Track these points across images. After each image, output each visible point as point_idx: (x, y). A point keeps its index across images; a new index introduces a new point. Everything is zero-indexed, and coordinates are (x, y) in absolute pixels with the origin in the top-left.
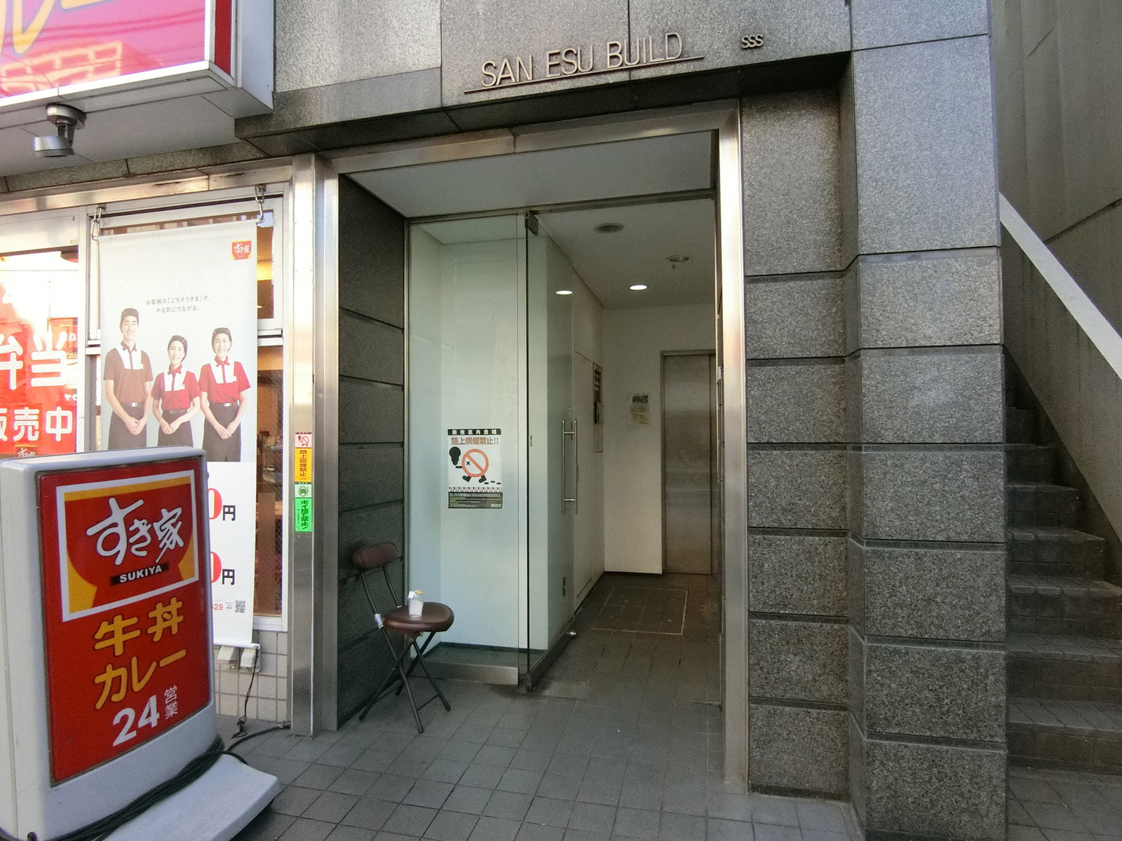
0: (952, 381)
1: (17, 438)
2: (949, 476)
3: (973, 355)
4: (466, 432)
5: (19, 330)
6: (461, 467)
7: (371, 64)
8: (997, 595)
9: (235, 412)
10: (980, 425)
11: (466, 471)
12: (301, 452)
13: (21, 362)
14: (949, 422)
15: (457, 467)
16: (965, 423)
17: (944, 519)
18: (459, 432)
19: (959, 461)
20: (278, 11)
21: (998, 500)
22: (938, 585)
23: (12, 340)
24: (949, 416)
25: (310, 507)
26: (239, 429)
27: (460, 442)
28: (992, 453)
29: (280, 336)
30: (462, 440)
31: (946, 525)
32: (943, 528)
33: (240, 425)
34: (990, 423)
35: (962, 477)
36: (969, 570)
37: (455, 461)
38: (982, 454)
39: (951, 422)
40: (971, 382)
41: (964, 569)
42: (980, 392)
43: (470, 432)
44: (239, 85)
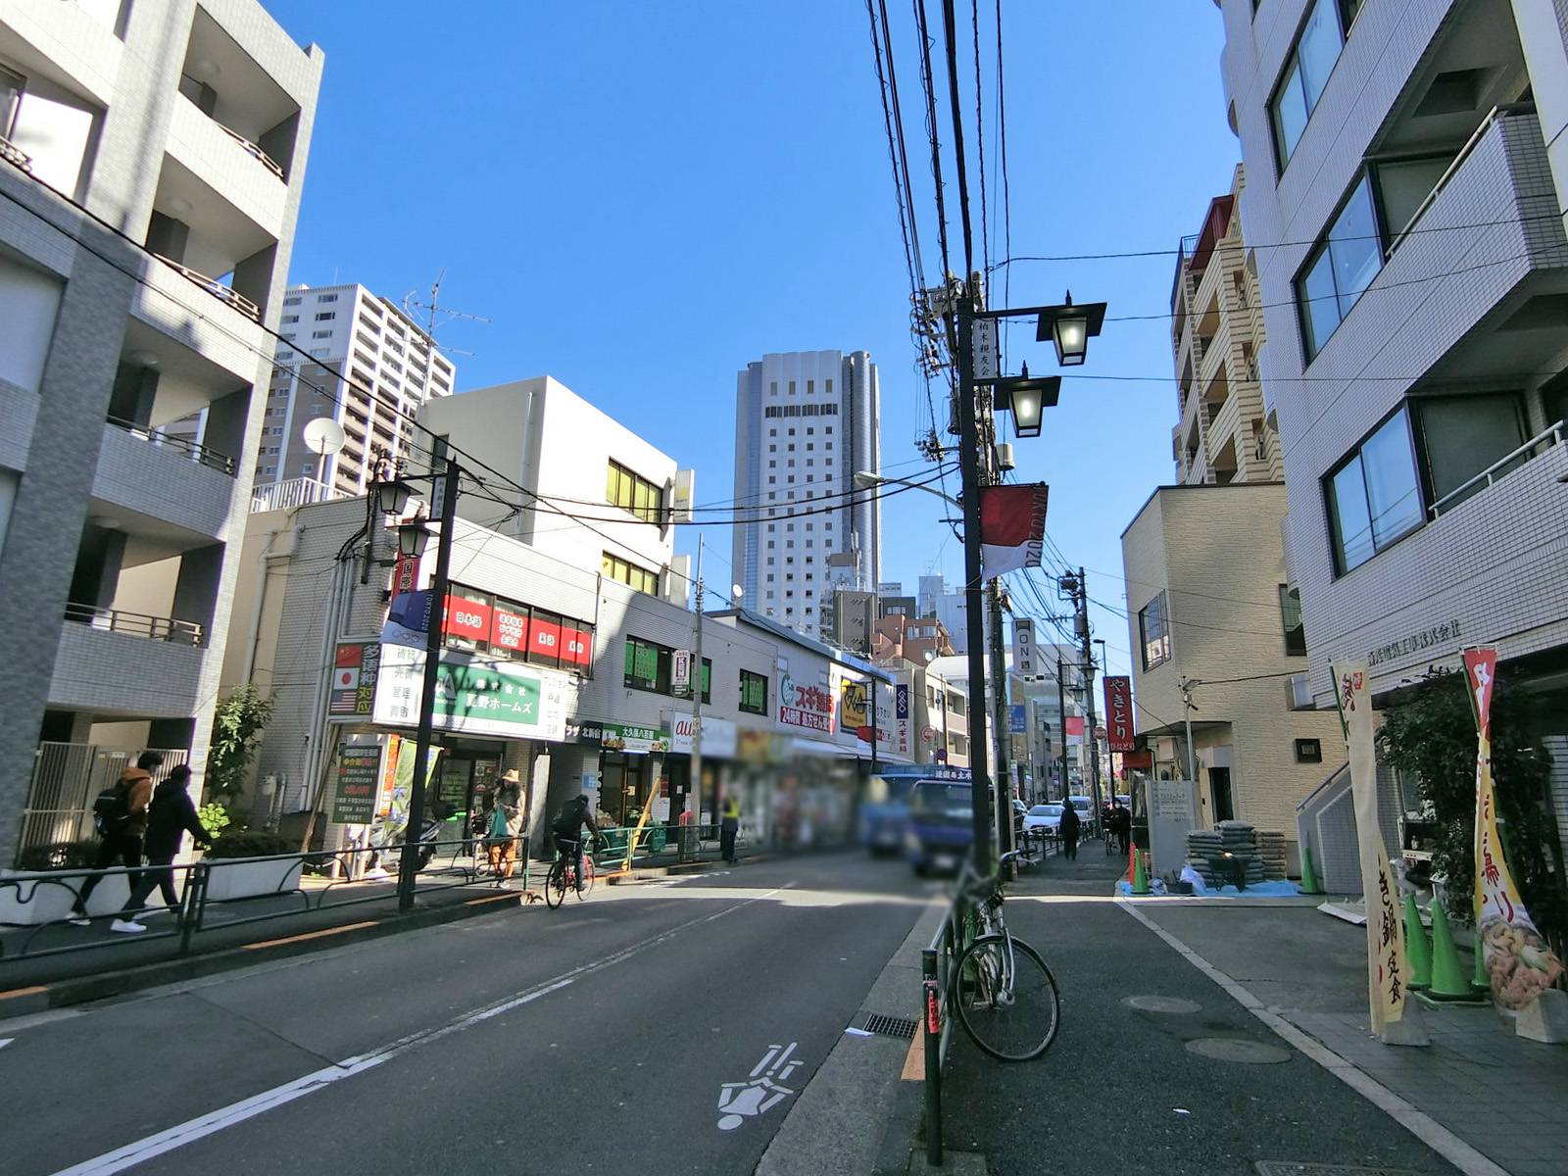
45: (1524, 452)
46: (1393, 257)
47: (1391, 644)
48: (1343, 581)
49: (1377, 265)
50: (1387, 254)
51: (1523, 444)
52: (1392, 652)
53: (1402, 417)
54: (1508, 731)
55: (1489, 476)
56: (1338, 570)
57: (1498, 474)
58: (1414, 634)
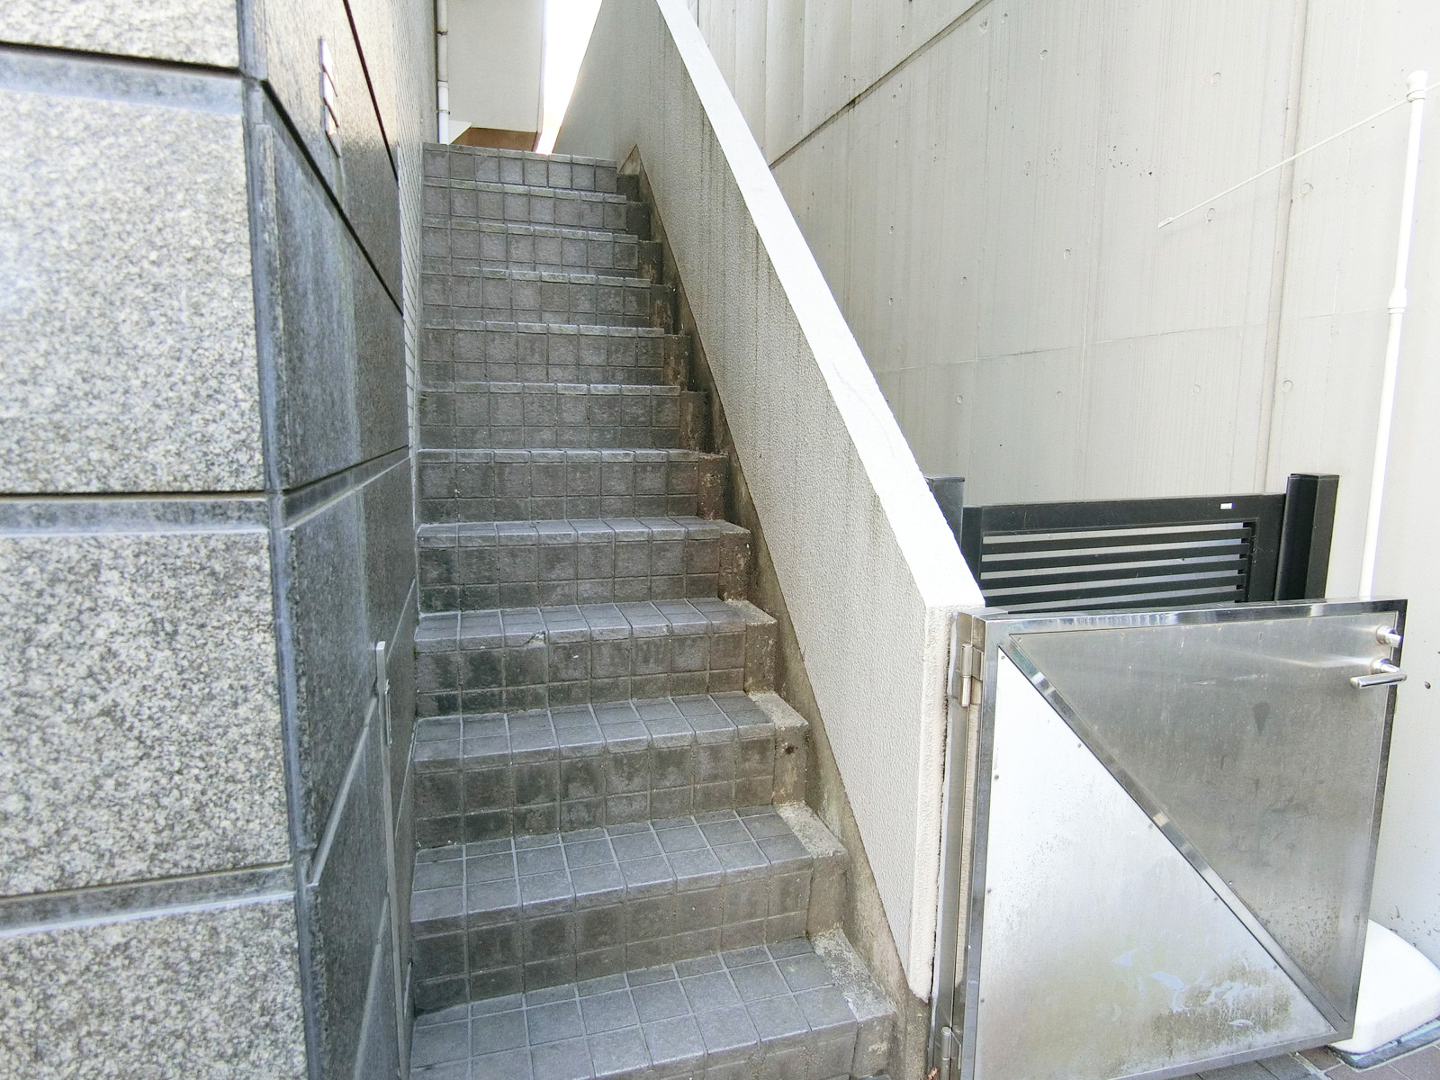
0: (24, 212)
2: (46, 633)
3: (120, 105)
8: (274, 1042)
10: (165, 418)
14: (24, 402)
16: (100, 410)
17: (38, 807)
19: (86, 566)
21: (259, 709)
22: (38, 1056)
24: (24, 373)
28: (221, 532)
31: (52, 828)
32: (35, 842)
34: (209, 411)
35: (101, 634)
36: (161, 982)
38: (185, 538)
39: (35, 402)
40: (114, 228)
41: (142, 978)
42: (161, 274)
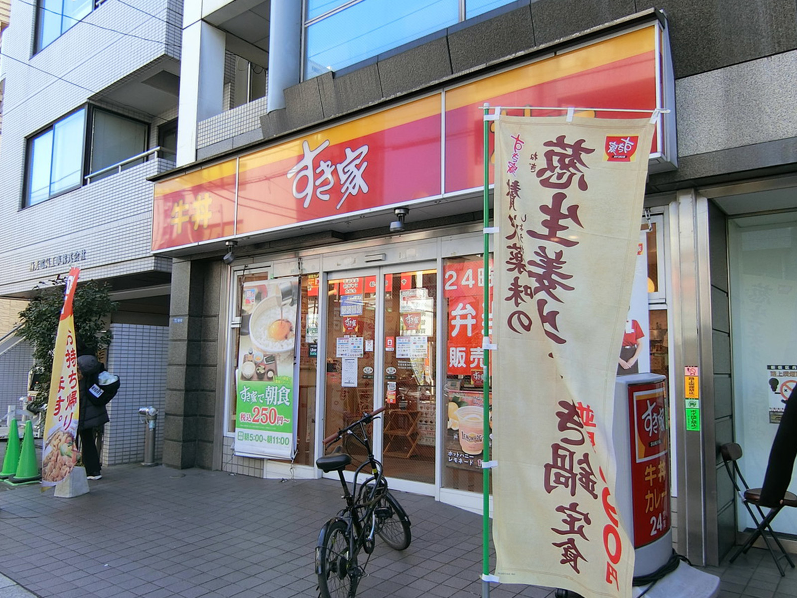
1: (472, 366)
4: (784, 367)
5: (474, 300)
6: (779, 393)
7: (750, 136)
9: (633, 352)
11: (784, 396)
12: (690, 379)
13: (475, 320)
15: (776, 393)
18: (777, 367)
20: (678, 108)
23: (468, 306)
25: (698, 414)
26: (636, 363)
27: (778, 374)
29: (665, 303)
30: (780, 373)
33: (637, 361)
37: (774, 389)
43: (787, 368)
44: (669, 160)
45: (143, 157)
46: (100, 7)
47: (46, 259)
48: (25, 211)
49: (90, 8)
50: (97, 4)
51: (144, 152)
52: (46, 264)
53: (82, 113)
54: (94, 319)
55: (120, 167)
56: (24, 203)
57: (125, 167)
58: (61, 255)
